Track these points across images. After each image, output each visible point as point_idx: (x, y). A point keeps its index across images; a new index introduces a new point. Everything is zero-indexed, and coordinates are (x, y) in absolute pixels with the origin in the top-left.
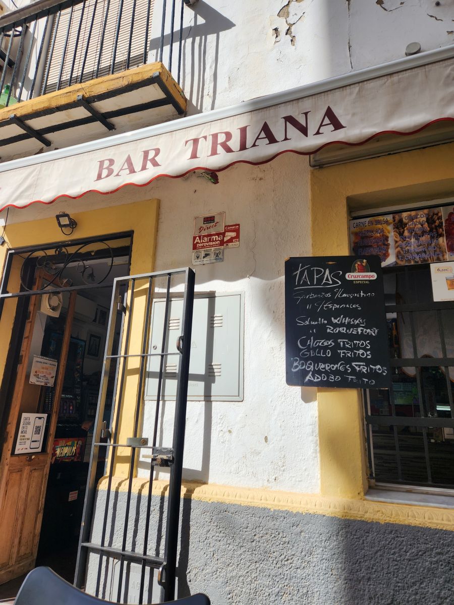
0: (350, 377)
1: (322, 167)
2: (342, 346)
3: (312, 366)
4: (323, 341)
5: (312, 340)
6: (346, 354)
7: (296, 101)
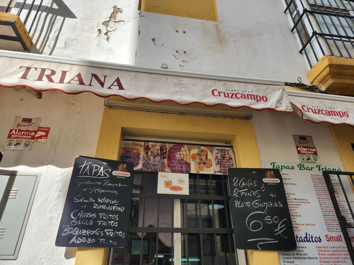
0: (102, 240)
1: (111, 108)
2: (101, 218)
3: (77, 232)
4: (89, 214)
5: (82, 213)
6: (102, 224)
7: (101, 69)
